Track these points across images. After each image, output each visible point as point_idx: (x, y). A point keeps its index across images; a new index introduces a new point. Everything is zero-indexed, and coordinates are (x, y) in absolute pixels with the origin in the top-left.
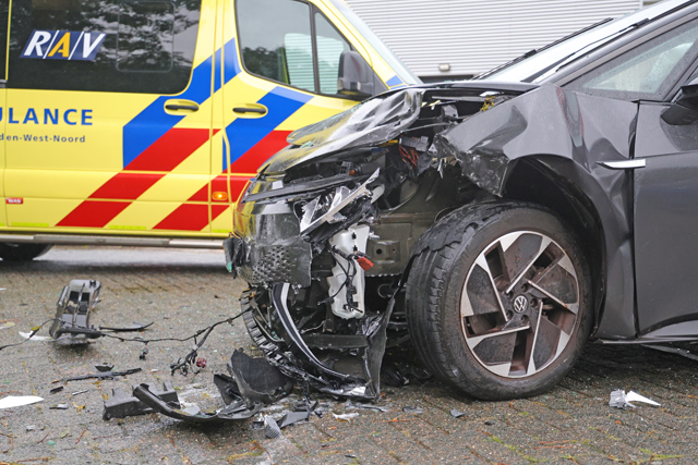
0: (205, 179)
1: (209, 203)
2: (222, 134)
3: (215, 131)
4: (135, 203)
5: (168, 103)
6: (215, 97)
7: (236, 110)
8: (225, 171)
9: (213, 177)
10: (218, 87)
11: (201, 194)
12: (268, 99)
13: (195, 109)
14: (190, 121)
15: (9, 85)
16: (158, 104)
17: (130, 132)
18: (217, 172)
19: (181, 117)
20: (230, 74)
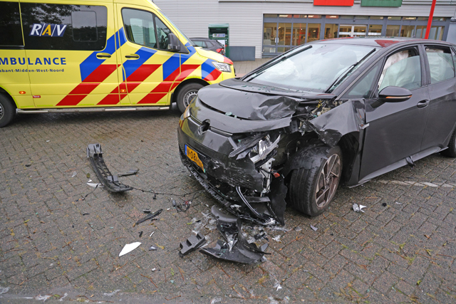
0: (117, 84)
1: (119, 94)
2: (122, 66)
3: (119, 65)
4: (89, 96)
5: (98, 54)
6: (118, 51)
7: (126, 57)
8: (124, 81)
9: (120, 83)
10: (118, 47)
11: (116, 91)
12: (139, 52)
13: (109, 57)
14: (108, 62)
15: (26, 48)
16: (93, 55)
17: (83, 66)
18: (121, 82)
19: (104, 60)
20: (123, 42)
